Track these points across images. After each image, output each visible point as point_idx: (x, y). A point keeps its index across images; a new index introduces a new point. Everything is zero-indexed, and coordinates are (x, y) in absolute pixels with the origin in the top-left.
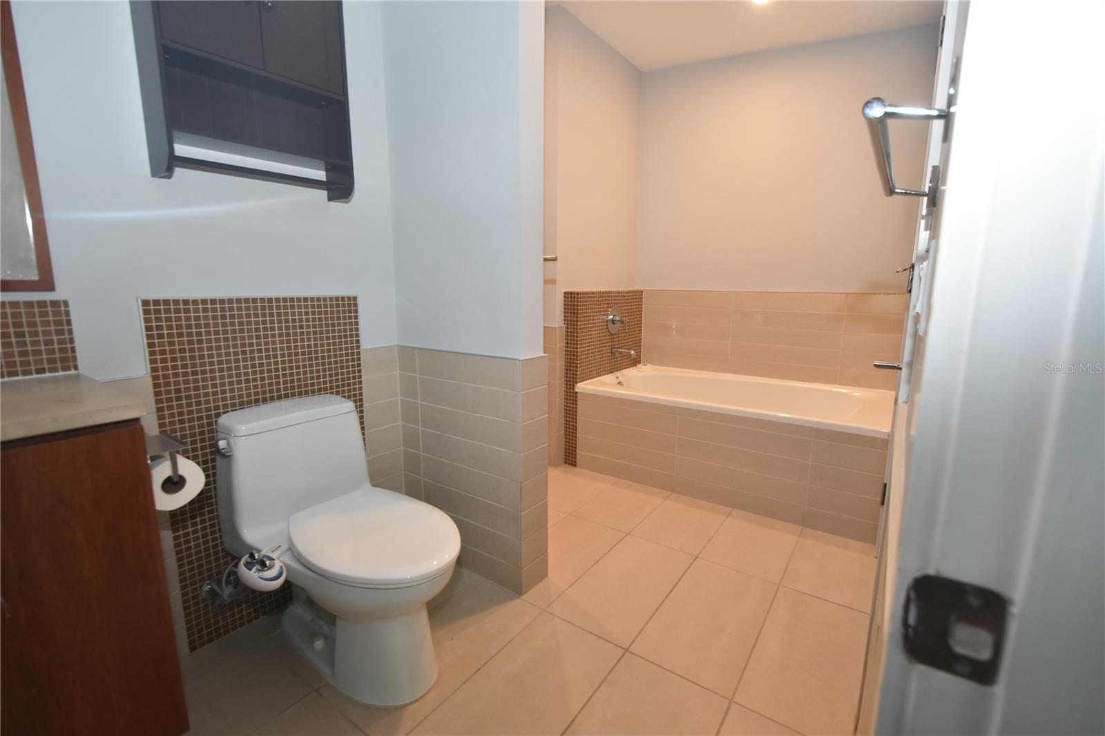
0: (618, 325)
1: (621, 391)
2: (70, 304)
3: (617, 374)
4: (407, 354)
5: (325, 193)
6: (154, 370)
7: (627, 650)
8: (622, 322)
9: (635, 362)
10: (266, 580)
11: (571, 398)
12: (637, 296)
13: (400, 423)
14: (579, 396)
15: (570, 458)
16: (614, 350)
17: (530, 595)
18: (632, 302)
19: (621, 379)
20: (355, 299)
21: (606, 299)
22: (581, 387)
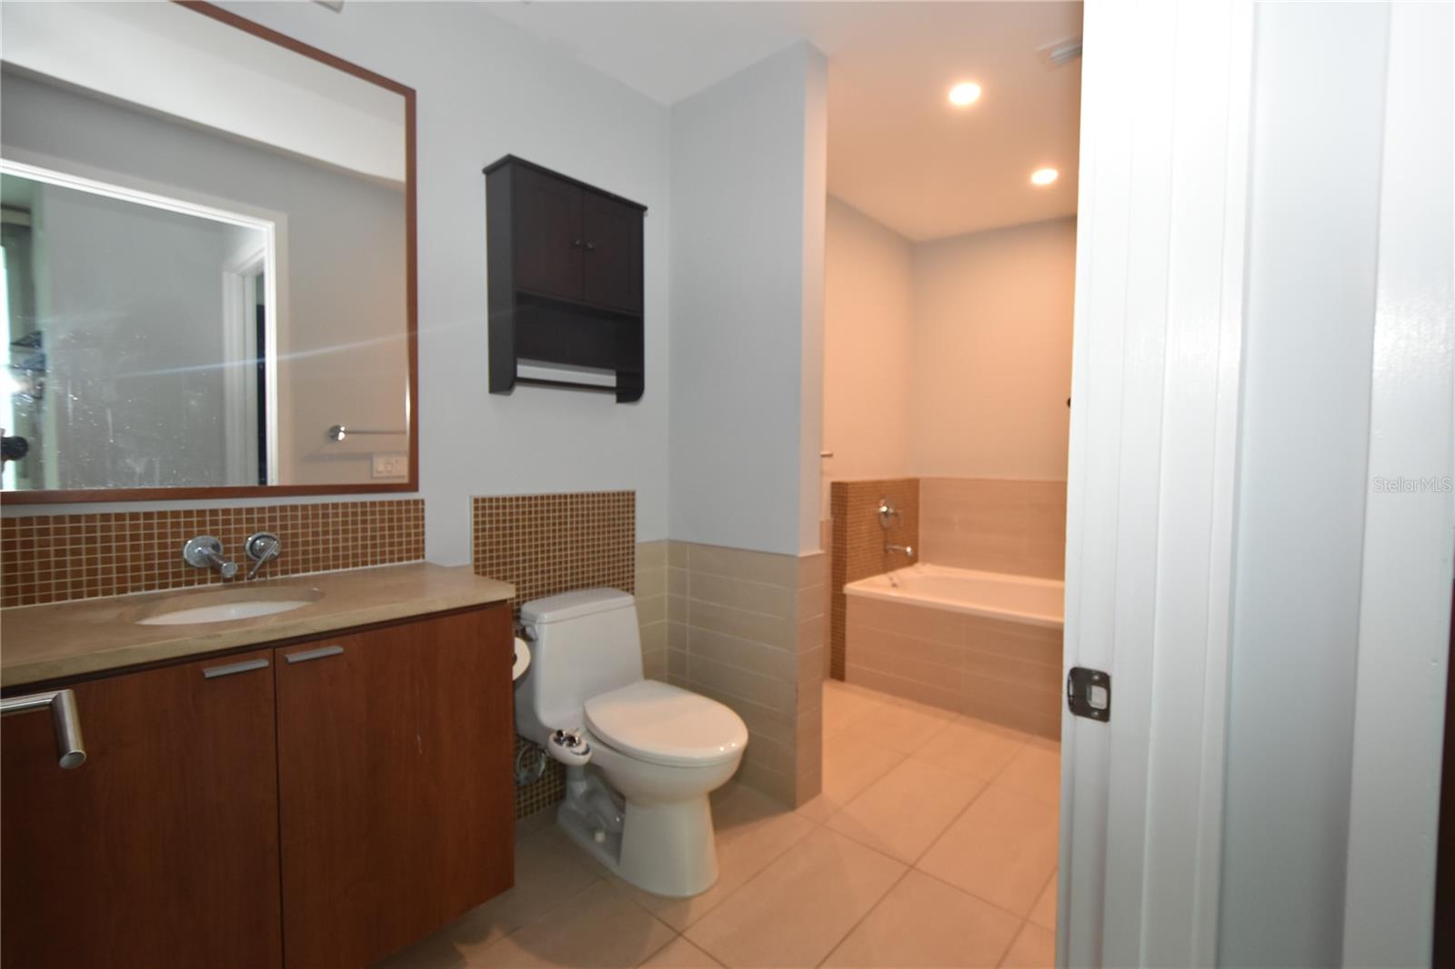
0: (892, 518)
1: (894, 593)
2: (426, 503)
3: (891, 574)
4: (677, 549)
5: (613, 398)
6: (477, 560)
7: (912, 867)
8: (895, 514)
9: (912, 561)
10: (578, 754)
11: (839, 601)
12: (912, 486)
13: (666, 620)
14: (849, 600)
15: (837, 672)
16: (888, 547)
17: (805, 809)
18: (906, 493)
19: (896, 580)
20: (633, 494)
21: (878, 490)
22: (852, 588)
